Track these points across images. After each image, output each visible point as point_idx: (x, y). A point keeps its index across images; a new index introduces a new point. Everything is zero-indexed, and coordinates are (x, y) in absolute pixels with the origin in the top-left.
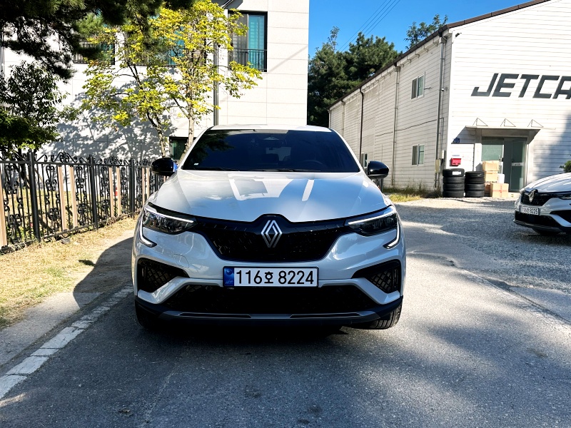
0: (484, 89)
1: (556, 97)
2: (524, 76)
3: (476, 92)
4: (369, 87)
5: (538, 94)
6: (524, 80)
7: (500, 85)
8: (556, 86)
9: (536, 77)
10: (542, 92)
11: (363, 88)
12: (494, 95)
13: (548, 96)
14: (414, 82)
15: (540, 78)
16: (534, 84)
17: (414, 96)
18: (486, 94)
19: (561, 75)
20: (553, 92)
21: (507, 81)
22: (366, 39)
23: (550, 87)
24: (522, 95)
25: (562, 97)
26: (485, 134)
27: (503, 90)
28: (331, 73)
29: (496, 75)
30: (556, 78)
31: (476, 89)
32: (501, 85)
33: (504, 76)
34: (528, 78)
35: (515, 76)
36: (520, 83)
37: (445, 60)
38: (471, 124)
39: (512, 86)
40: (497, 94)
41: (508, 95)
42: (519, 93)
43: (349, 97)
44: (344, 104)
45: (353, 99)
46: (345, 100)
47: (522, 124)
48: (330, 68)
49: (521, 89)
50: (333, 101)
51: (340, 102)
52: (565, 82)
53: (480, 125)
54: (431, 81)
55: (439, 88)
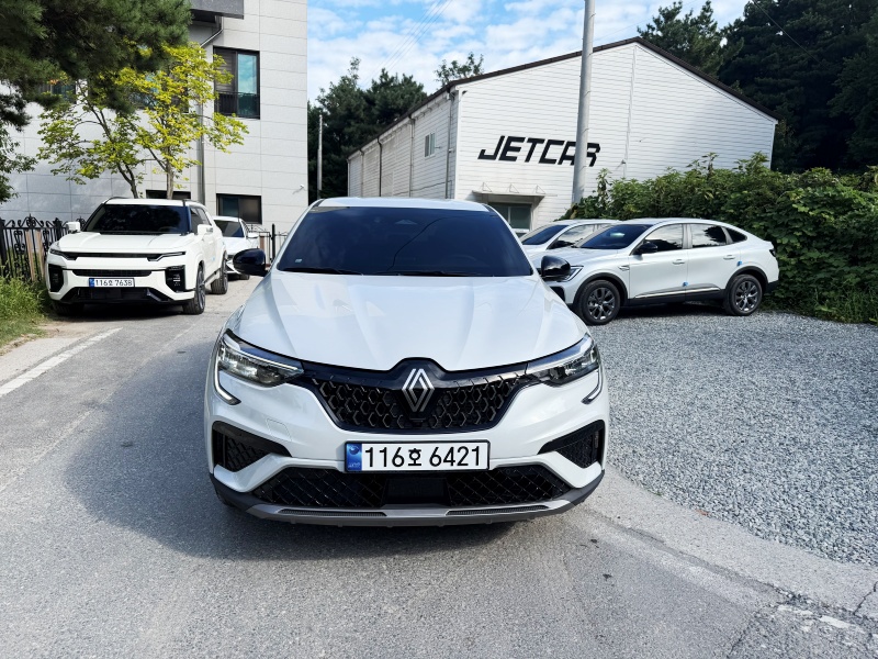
0: (490, 152)
1: (560, 163)
2: (530, 140)
3: (482, 156)
4: (386, 137)
5: (543, 160)
6: (530, 144)
7: (506, 149)
8: (562, 151)
9: (542, 141)
10: (548, 156)
11: (381, 137)
12: (500, 159)
13: (553, 161)
14: (427, 138)
15: (546, 142)
16: (540, 148)
17: (427, 154)
18: (493, 157)
19: (566, 139)
20: (558, 158)
21: (513, 144)
22: (390, 75)
23: (555, 152)
24: (528, 160)
25: (567, 163)
26: (491, 200)
27: (509, 154)
28: (350, 115)
29: (502, 138)
30: (561, 143)
31: (483, 151)
32: (508, 148)
33: (511, 139)
34: (534, 142)
35: (522, 140)
36: (526, 147)
37: (452, 119)
38: (479, 189)
39: (518, 149)
40: (504, 157)
41: (514, 159)
42: (525, 158)
43: (367, 147)
44: (363, 153)
45: (371, 148)
46: (364, 149)
47: (527, 190)
48: (349, 110)
49: (527, 153)
50: (352, 148)
51: (359, 152)
52: (570, 148)
53: (486, 190)
54: (441, 140)
55: (446, 148)
